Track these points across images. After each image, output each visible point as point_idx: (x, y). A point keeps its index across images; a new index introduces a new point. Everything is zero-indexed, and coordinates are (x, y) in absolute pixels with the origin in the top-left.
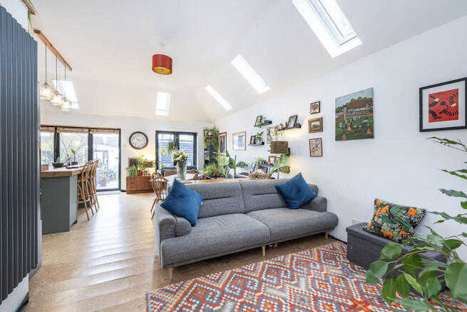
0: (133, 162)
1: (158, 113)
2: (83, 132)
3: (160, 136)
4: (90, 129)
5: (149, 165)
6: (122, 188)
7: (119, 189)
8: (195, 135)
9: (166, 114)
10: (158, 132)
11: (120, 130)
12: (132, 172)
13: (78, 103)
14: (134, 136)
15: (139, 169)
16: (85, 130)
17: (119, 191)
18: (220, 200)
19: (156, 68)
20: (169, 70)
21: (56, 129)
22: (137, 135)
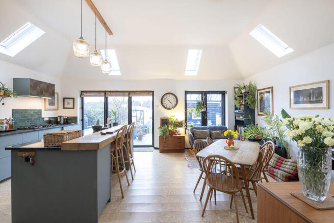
0: (165, 122)
1: (187, 73)
2: (124, 95)
3: (188, 96)
4: (129, 93)
5: (179, 125)
6: (155, 146)
7: (153, 146)
8: (223, 94)
9: (195, 73)
10: (187, 93)
11: (153, 92)
12: (164, 132)
13: (120, 70)
14: (165, 97)
15: (170, 128)
16: (126, 94)
17: (152, 148)
21: (105, 94)
22: (168, 96)
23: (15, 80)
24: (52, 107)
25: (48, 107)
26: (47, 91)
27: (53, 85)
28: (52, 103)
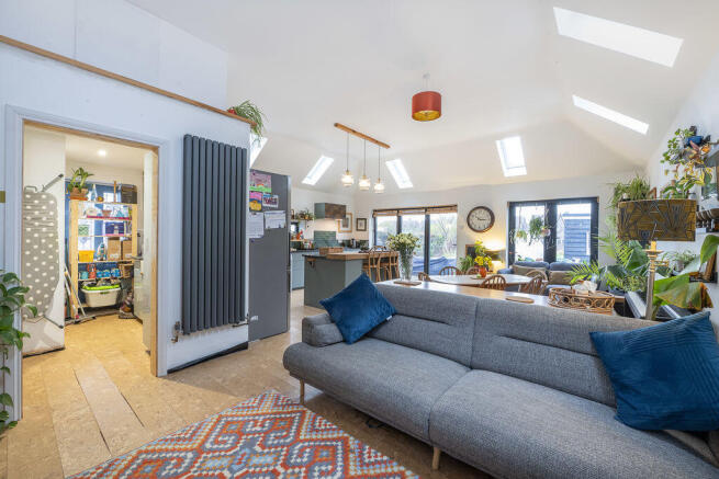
0: (472, 251)
2: (419, 213)
4: (426, 209)
5: (495, 256)
8: (594, 201)
9: (523, 172)
10: (512, 206)
11: (456, 206)
13: (412, 182)
14: (474, 213)
16: (421, 211)
18: (424, 322)
19: (416, 114)
20: (436, 113)
21: (398, 212)
22: (477, 211)
23: (316, 205)
24: (345, 229)
25: (342, 229)
26: (339, 213)
27: (344, 207)
28: (345, 225)
